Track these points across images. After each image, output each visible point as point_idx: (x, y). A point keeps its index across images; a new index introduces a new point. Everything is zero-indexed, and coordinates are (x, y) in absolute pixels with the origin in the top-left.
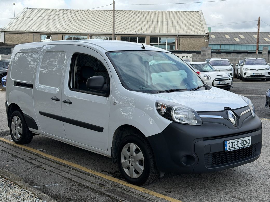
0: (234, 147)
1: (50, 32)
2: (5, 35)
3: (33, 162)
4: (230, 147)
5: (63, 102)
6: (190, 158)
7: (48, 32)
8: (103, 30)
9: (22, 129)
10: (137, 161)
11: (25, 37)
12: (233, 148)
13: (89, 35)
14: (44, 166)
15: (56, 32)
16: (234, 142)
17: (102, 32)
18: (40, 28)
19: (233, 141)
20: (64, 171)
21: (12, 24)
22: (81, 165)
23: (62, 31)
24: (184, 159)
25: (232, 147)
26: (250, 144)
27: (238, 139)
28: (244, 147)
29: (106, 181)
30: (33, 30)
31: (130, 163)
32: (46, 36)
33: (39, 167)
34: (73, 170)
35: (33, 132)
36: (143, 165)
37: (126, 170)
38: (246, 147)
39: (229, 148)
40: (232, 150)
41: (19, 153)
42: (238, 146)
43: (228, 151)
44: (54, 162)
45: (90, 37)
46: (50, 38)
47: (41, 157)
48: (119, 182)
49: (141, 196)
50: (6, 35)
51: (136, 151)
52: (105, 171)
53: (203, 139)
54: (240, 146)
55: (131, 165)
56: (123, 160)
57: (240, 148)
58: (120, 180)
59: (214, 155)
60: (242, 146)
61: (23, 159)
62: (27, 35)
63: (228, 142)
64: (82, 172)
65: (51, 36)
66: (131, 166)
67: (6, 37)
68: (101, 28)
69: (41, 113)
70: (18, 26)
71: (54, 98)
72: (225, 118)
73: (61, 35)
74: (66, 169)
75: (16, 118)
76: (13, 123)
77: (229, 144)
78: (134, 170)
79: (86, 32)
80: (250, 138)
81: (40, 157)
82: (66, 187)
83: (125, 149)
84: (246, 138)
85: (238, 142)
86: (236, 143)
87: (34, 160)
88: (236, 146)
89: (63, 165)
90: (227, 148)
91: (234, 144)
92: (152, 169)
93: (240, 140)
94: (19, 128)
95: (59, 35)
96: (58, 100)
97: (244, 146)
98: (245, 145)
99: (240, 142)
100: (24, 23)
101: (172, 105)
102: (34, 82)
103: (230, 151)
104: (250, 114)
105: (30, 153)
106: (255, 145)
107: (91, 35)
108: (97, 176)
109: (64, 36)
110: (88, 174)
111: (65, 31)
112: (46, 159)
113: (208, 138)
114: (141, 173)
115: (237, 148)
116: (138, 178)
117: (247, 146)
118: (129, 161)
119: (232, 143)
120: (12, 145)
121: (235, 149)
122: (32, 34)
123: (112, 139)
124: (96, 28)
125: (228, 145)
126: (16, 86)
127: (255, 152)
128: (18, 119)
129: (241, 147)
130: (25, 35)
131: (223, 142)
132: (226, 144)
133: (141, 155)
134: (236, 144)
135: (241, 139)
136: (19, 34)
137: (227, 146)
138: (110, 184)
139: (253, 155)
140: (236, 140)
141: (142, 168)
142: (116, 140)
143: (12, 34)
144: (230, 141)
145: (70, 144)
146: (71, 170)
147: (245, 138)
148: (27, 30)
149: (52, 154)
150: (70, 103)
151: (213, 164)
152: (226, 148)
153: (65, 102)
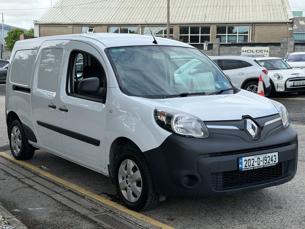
0: (253, 165)
1: (92, 23)
2: (39, 28)
3: (27, 181)
4: (247, 165)
5: (60, 109)
6: (192, 179)
7: (91, 24)
8: (157, 19)
9: (21, 142)
10: (135, 181)
11: (63, 30)
12: (251, 166)
13: (140, 25)
14: (37, 186)
15: (99, 23)
16: (253, 159)
17: (156, 22)
18: (81, 19)
19: (251, 158)
20: (57, 193)
21: (48, 15)
22: (80, 185)
23: (107, 21)
24: (185, 179)
25: (249, 165)
26: (277, 162)
27: (259, 155)
28: (268, 166)
29: (101, 205)
30: (72, 22)
31: (127, 184)
32: (88, 28)
33: (31, 187)
34: (68, 191)
35: (33, 146)
36: (141, 187)
37: (124, 192)
38: (270, 165)
39: (245, 166)
40: (250, 169)
41: (15, 170)
42: (258, 165)
43: (244, 170)
44: (50, 182)
45: (141, 28)
46: (92, 31)
47: (38, 176)
48: (116, 207)
49: (135, 224)
50: (41, 29)
51: (134, 169)
52: (105, 194)
53: (209, 155)
54: (262, 164)
55: (129, 186)
56: (120, 180)
57: (262, 167)
58: (118, 205)
59: (226, 174)
60: (264, 164)
61: (16, 178)
62: (65, 27)
63: (244, 159)
64: (77, 194)
65: (94, 28)
66: (128, 188)
67: (41, 31)
68: (155, 17)
69: (39, 123)
70: (55, 17)
71: (51, 105)
72: (241, 130)
73: (106, 27)
74: (60, 190)
75: (15, 128)
76: (12, 134)
77: (246, 161)
78: (131, 192)
79: (136, 22)
80: (277, 154)
81: (36, 175)
82: (51, 211)
83: (122, 166)
84: (270, 155)
85: (259, 159)
86: (256, 159)
87: (29, 178)
88: (256, 165)
89: (59, 185)
90: (242, 166)
91: (252, 162)
92: (151, 191)
93: (261, 157)
94: (18, 140)
95: (103, 27)
96: (54, 107)
97: (267, 164)
98: (269, 163)
99: (261, 159)
100: (62, 13)
101: (173, 113)
102: (32, 87)
103: (246, 170)
104: (280, 123)
105: (28, 170)
106: (286, 163)
107: (142, 26)
108: (93, 199)
109: (109, 28)
110: (83, 197)
111: (110, 22)
112: (43, 178)
113: (216, 153)
114: (139, 195)
115: (257, 167)
116: (136, 201)
117: (273, 164)
118: (127, 181)
119: (249, 161)
120: (11, 161)
121: (254, 167)
122: (71, 27)
123: (109, 154)
124: (149, 17)
125: (244, 163)
126: (15, 91)
127: (287, 172)
128: (17, 130)
129: (264, 166)
130: (64, 27)
131: (236, 159)
132: (241, 161)
133: (138, 175)
134: (256, 162)
135: (264, 156)
136: (56, 27)
137: (242, 164)
138: (105, 208)
139: (283, 176)
140: (255, 156)
141: (139, 189)
142: (115, 156)
143: (48, 27)
144: (247, 158)
145: (70, 161)
146: (66, 191)
147: (268, 155)
148: (66, 22)
149: (51, 172)
150: (67, 111)
151: (224, 186)
152: (240, 166)
153: (61, 110)
